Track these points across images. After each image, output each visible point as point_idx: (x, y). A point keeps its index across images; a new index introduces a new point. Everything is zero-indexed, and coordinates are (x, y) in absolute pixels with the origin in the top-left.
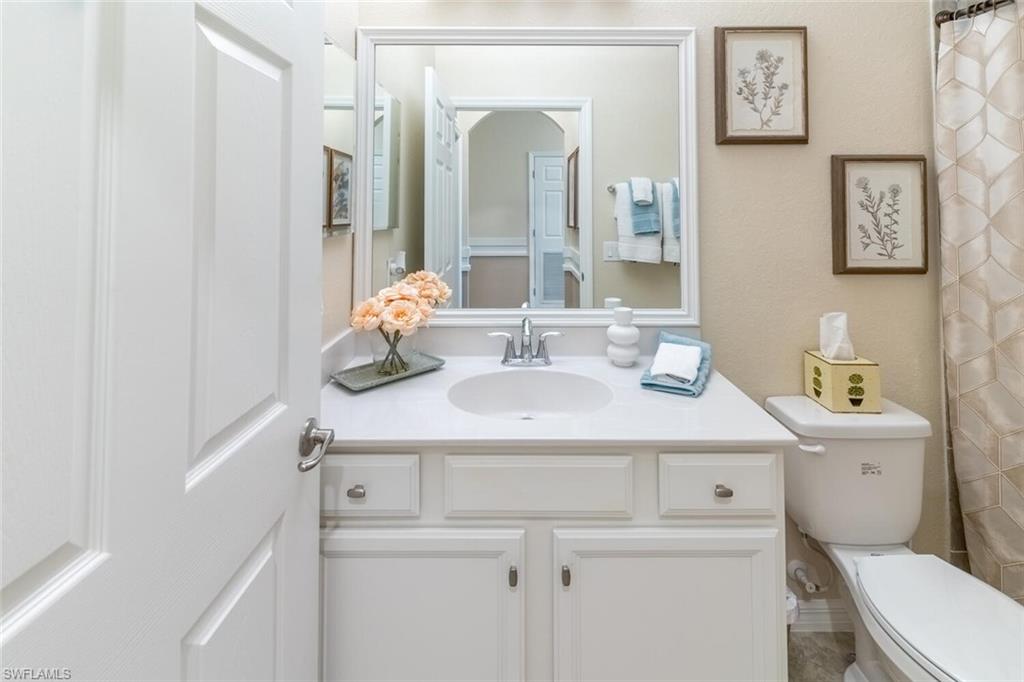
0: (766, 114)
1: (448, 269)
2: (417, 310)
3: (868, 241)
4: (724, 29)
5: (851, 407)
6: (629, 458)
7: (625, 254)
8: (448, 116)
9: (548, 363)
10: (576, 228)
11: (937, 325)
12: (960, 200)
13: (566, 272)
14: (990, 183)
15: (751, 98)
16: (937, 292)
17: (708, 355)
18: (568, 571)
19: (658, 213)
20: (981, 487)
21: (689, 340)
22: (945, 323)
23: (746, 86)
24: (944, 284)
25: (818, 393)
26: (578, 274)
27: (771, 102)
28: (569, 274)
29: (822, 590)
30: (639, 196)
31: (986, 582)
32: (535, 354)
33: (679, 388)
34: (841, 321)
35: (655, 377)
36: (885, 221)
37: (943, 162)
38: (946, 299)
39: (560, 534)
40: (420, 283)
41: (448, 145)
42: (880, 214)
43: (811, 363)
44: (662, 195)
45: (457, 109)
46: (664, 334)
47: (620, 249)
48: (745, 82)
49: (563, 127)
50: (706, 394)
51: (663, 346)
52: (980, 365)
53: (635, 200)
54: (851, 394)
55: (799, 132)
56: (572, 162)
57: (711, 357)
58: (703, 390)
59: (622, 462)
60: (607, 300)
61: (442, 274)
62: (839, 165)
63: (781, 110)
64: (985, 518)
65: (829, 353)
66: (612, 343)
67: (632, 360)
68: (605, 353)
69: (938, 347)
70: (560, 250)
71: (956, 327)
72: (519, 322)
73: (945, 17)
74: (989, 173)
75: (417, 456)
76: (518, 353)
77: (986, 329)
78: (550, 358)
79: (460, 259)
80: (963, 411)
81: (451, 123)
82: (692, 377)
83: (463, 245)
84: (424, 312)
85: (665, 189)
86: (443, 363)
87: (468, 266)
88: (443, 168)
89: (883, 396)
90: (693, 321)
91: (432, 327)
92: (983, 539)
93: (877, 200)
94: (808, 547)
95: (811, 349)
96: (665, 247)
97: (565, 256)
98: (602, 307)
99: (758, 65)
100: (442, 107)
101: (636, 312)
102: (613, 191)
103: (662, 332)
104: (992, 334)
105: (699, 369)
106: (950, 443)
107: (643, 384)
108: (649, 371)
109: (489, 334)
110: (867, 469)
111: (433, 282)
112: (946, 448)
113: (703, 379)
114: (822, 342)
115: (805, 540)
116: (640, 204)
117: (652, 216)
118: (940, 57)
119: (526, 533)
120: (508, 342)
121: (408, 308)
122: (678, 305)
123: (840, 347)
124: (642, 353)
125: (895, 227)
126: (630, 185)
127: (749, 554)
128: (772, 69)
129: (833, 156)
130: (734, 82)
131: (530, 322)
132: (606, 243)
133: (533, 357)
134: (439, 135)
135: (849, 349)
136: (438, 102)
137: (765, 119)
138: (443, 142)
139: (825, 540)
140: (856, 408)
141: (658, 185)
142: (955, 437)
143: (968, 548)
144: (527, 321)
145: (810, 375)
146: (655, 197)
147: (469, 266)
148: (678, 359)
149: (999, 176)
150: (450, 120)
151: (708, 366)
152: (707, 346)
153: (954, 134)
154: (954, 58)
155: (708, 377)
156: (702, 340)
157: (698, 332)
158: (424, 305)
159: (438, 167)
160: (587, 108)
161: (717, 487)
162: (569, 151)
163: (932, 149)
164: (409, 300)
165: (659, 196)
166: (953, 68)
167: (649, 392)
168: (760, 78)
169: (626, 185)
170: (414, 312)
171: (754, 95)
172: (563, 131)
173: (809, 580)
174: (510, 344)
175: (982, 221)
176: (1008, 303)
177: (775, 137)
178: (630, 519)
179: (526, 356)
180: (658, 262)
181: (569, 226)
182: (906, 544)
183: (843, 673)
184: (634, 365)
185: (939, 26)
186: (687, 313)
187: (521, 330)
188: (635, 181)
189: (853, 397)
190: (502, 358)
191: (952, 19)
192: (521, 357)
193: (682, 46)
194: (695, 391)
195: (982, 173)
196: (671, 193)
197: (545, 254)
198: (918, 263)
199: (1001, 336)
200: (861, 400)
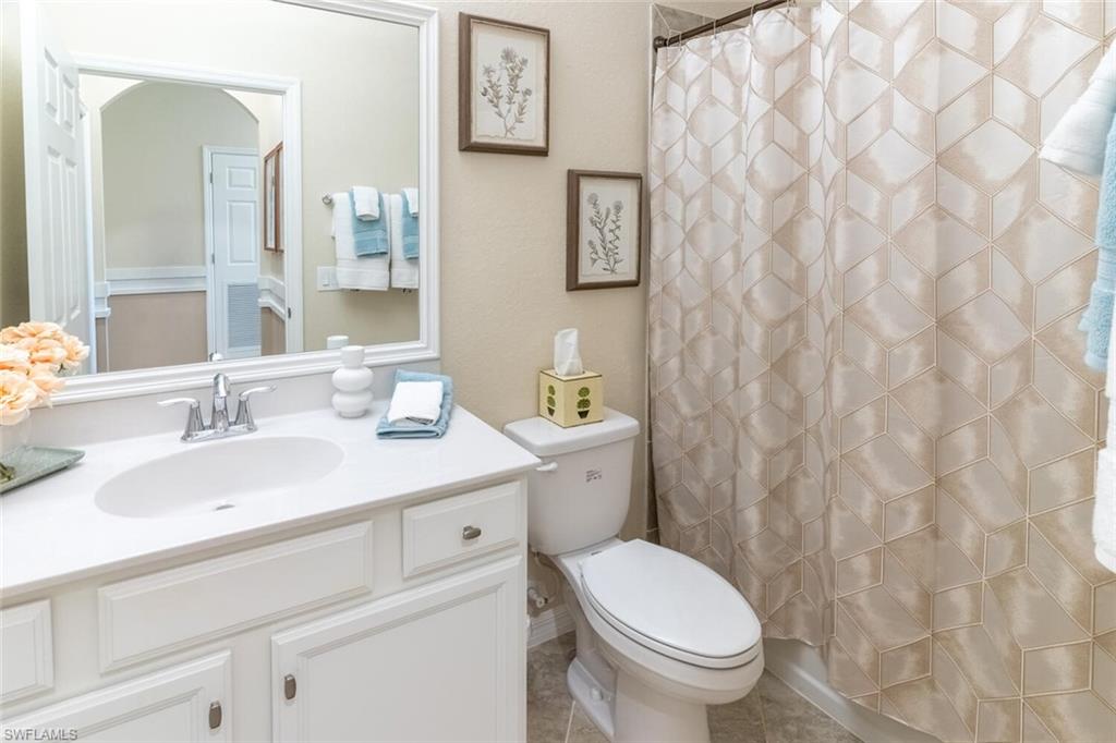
0: (510, 121)
1: (73, 317)
2: (30, 382)
3: (594, 256)
4: (470, 17)
5: (579, 420)
6: (369, 524)
7: (345, 282)
8: (66, 80)
9: (251, 429)
10: (277, 251)
11: (645, 331)
12: (666, 217)
13: (263, 308)
14: (687, 201)
15: (495, 100)
16: (646, 301)
17: (449, 390)
18: (293, 680)
19: (385, 231)
20: (671, 470)
21: (427, 375)
22: (651, 330)
23: (491, 87)
24: (651, 294)
25: (551, 412)
26: (282, 311)
27: (515, 108)
28: (268, 310)
29: (550, 601)
30: (362, 210)
31: (670, 548)
32: (232, 419)
33: (422, 431)
34: (573, 337)
35: (394, 423)
36: (609, 236)
37: (655, 182)
38: (652, 308)
39: (281, 639)
40: (28, 340)
41: (68, 125)
42: (606, 230)
43: (546, 382)
44: (390, 208)
45: (82, 70)
46: (401, 372)
47: (339, 275)
48: (490, 81)
49: (256, 116)
50: (449, 431)
51: (400, 386)
52: (674, 363)
53: (358, 214)
54: (579, 407)
55: (540, 143)
56: (271, 162)
57: (452, 391)
58: (447, 428)
59: (360, 530)
60: (329, 339)
61: (64, 324)
62: (574, 179)
63: (525, 117)
64: (673, 497)
65: (561, 370)
66: (338, 390)
67: (363, 408)
68: (331, 405)
69: (645, 351)
70: (255, 281)
71: (658, 333)
72: (210, 380)
73: (661, 42)
74: (687, 193)
75: (46, 603)
76: (207, 422)
77: (679, 332)
78: (256, 422)
79: (92, 300)
80: (660, 405)
81: (72, 92)
82: (434, 417)
83: (96, 280)
84: (43, 385)
85: (393, 202)
86: (81, 455)
87: (106, 311)
88: (60, 161)
89: (605, 405)
90: (433, 353)
91: (57, 406)
92: (669, 514)
93: (604, 217)
94: (539, 565)
95: (546, 369)
96: (394, 270)
97: (260, 288)
98: (324, 347)
99: (503, 65)
100: (54, 64)
101: (369, 349)
102: (329, 203)
103: (399, 371)
104: (683, 338)
105: (441, 407)
106: (650, 438)
107: (380, 434)
108: (386, 418)
109: (161, 403)
110: (592, 475)
111: (54, 337)
112: (647, 441)
113: (446, 416)
114: (556, 361)
115: (536, 559)
116: (364, 219)
117: (379, 234)
118: (656, 80)
119: (232, 655)
120: (191, 409)
121: (13, 382)
122: (417, 338)
123: (572, 364)
124: (375, 398)
125: (617, 243)
126: (352, 196)
127: (495, 589)
128: (517, 71)
129: (569, 171)
130: (479, 81)
131: (225, 378)
132: (319, 268)
133: (230, 424)
134: (51, 108)
135: (578, 363)
136: (48, 55)
137: (509, 127)
138: (57, 120)
139: (553, 553)
140: (585, 420)
141: (385, 196)
142: (654, 430)
143: (660, 524)
144: (221, 379)
145: (545, 394)
146: (382, 212)
147: (108, 309)
148: (418, 398)
149: (692, 197)
150: (70, 85)
151: (449, 401)
152: (448, 379)
153: (663, 154)
154: (667, 82)
155: (450, 414)
156: (442, 374)
157: (437, 366)
158: (43, 373)
159: (50, 159)
160: (293, 93)
161: (465, 529)
162: (266, 148)
163: (646, 168)
164: (11, 368)
165: (386, 209)
166: (665, 94)
167: (388, 442)
168: (505, 81)
169: (346, 195)
170: (23, 387)
171: (498, 98)
172: (257, 122)
173: (539, 596)
174: (194, 413)
175: (679, 236)
176: (695, 308)
177: (517, 146)
178: (369, 593)
179: (220, 424)
180: (386, 289)
181: (266, 249)
182: (617, 536)
183: (566, 672)
184: (366, 413)
185: (656, 50)
186: (426, 346)
187: (212, 391)
188: (359, 191)
189: (581, 410)
190: (182, 433)
191: (665, 45)
192: (213, 426)
193: (423, 29)
194: (439, 432)
195: (682, 194)
196: (401, 206)
197: (230, 286)
198: (633, 277)
199: (690, 335)
200: (587, 412)
